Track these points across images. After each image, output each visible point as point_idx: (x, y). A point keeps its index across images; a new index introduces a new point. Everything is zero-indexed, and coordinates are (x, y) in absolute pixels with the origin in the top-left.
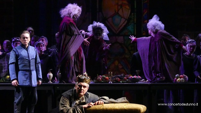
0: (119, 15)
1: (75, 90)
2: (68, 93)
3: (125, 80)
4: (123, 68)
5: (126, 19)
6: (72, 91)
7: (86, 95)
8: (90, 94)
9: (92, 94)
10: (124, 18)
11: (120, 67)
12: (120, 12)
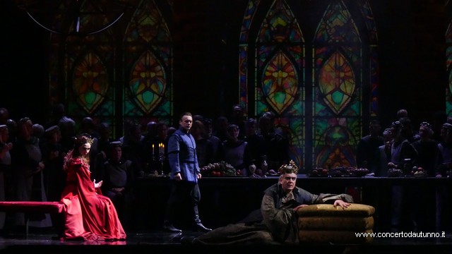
0: (341, 91)
1: (281, 185)
2: (272, 188)
3: (348, 173)
4: (345, 158)
5: (350, 97)
6: (277, 186)
7: (295, 191)
8: (300, 190)
9: (303, 190)
10: (347, 95)
11: (343, 157)
12: (342, 87)
